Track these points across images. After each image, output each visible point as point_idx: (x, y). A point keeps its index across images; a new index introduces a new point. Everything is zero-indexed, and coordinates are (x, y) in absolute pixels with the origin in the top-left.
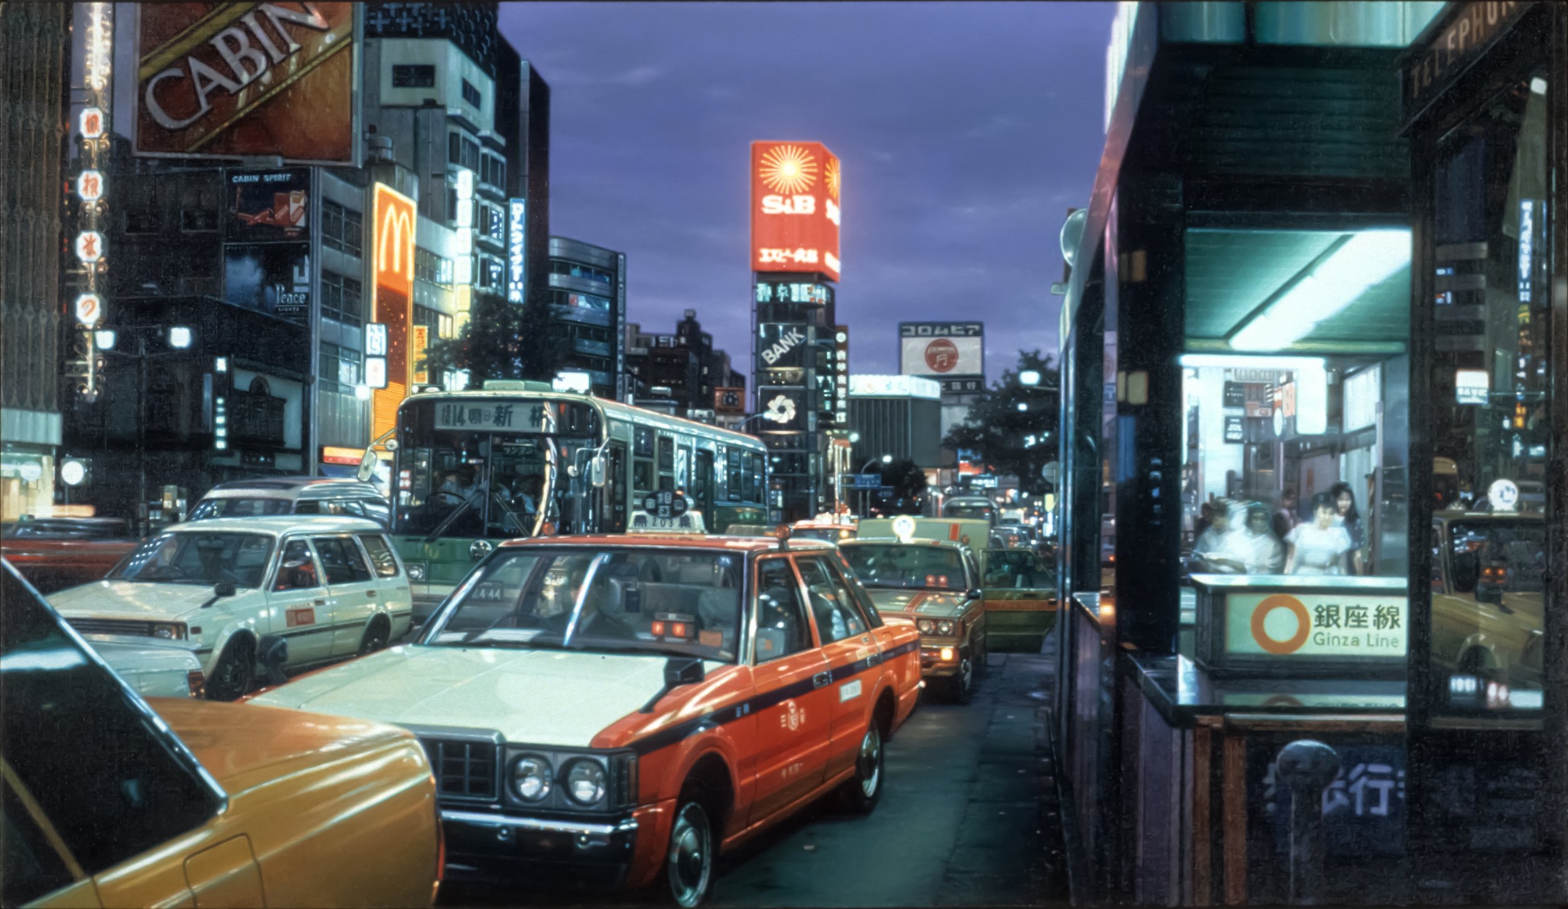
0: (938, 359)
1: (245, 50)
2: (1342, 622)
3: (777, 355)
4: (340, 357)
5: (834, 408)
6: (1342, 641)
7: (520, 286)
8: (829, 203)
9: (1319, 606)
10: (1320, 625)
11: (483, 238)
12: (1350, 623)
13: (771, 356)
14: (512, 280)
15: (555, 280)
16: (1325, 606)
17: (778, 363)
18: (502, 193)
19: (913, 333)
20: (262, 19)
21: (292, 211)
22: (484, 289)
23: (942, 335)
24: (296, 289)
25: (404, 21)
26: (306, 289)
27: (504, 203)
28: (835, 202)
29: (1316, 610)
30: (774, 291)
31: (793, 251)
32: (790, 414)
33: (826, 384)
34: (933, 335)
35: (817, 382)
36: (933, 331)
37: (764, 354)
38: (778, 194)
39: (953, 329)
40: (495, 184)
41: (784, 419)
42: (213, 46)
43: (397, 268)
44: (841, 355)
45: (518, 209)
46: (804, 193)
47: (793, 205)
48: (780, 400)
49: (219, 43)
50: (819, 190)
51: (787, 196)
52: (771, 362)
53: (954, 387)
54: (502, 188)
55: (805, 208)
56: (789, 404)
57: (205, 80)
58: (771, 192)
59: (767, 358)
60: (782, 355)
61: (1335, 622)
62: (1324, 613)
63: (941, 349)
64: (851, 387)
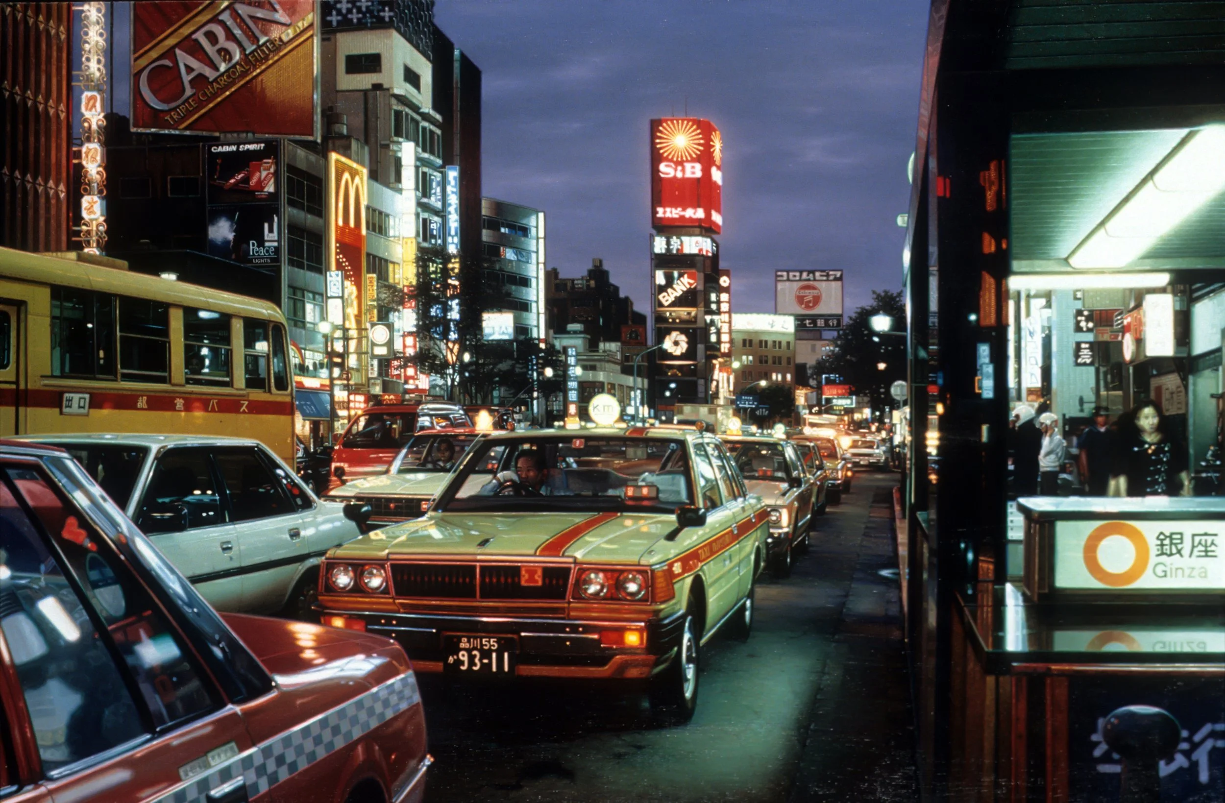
0: (806, 299)
1: (223, 42)
2: (1186, 551)
3: (671, 299)
4: (306, 300)
5: (719, 341)
6: (1187, 572)
7: (456, 240)
8: (714, 170)
9: (1162, 533)
10: (1163, 554)
11: (425, 200)
12: (1196, 553)
13: (667, 298)
14: (450, 235)
15: (486, 235)
16: (1168, 534)
17: (673, 305)
18: (439, 162)
19: (785, 278)
20: (236, 15)
21: (263, 177)
22: (425, 245)
23: (809, 280)
24: (267, 244)
25: (354, 17)
26: (276, 244)
27: (441, 169)
28: (719, 168)
29: (1158, 538)
30: (668, 243)
31: (684, 210)
32: (683, 347)
33: (712, 321)
34: (800, 280)
35: (705, 321)
36: (801, 276)
37: (661, 297)
38: (671, 160)
39: (817, 274)
40: (432, 152)
41: (678, 351)
42: (196, 41)
43: (352, 224)
44: (724, 297)
45: (453, 174)
46: (693, 160)
47: (683, 170)
48: (675, 335)
49: (200, 36)
50: (705, 158)
51: (680, 163)
52: (666, 304)
53: (819, 325)
54: (439, 157)
55: (693, 173)
56: (683, 338)
57: (189, 69)
58: (667, 159)
59: (663, 301)
60: (676, 297)
61: (1179, 552)
62: (1167, 542)
63: (807, 291)
64: (733, 324)
